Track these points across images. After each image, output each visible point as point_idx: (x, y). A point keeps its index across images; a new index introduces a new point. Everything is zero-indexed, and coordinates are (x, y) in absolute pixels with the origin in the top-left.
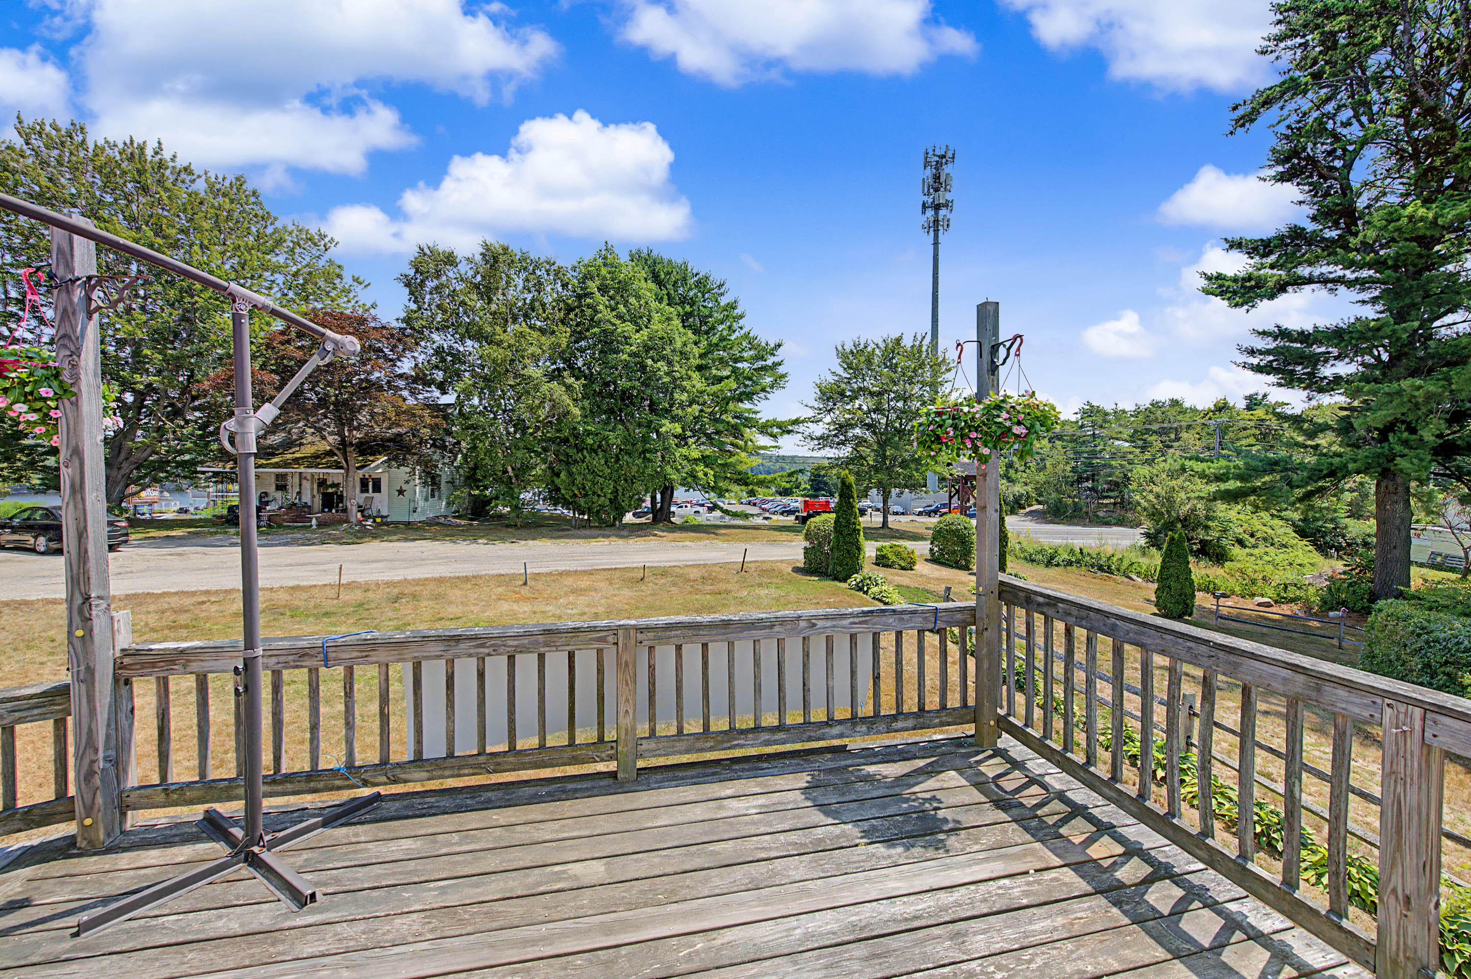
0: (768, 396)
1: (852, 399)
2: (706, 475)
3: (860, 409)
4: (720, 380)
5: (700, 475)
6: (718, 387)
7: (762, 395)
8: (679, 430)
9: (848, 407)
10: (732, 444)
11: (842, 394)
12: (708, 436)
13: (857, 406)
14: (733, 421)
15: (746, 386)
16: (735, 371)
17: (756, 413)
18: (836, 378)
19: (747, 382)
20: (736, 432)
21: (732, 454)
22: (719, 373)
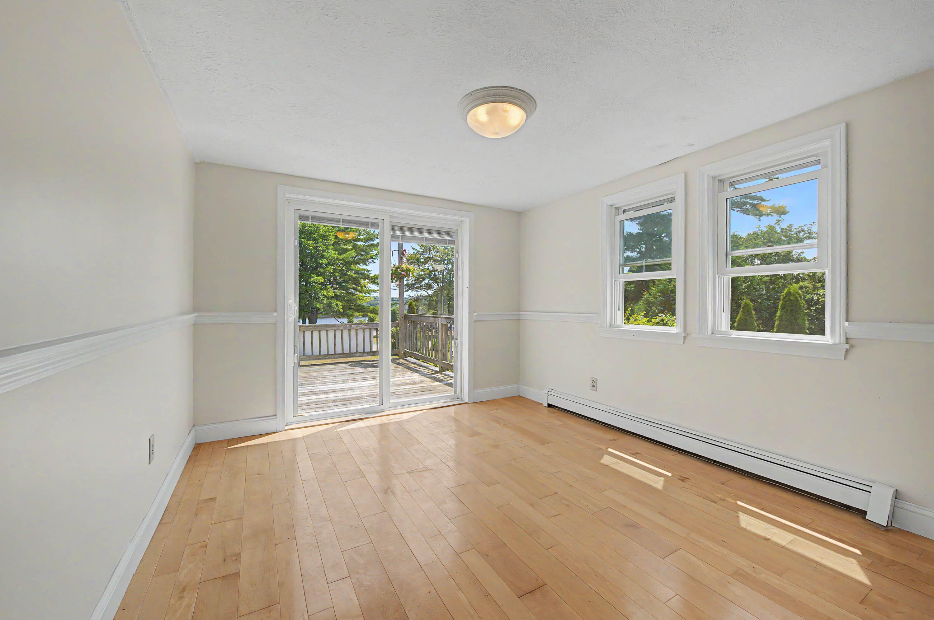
0: (375, 261)
1: (424, 263)
2: (337, 305)
3: (428, 269)
4: (346, 251)
5: (334, 305)
6: (345, 255)
7: (371, 260)
8: (322, 281)
9: (421, 268)
10: (354, 289)
11: (418, 260)
12: (339, 284)
13: (426, 267)
14: (354, 275)
15: (362, 255)
16: (355, 247)
17: (369, 271)
18: (415, 251)
19: (362, 253)
20: (356, 282)
21: (353, 295)
22: (345, 247)
